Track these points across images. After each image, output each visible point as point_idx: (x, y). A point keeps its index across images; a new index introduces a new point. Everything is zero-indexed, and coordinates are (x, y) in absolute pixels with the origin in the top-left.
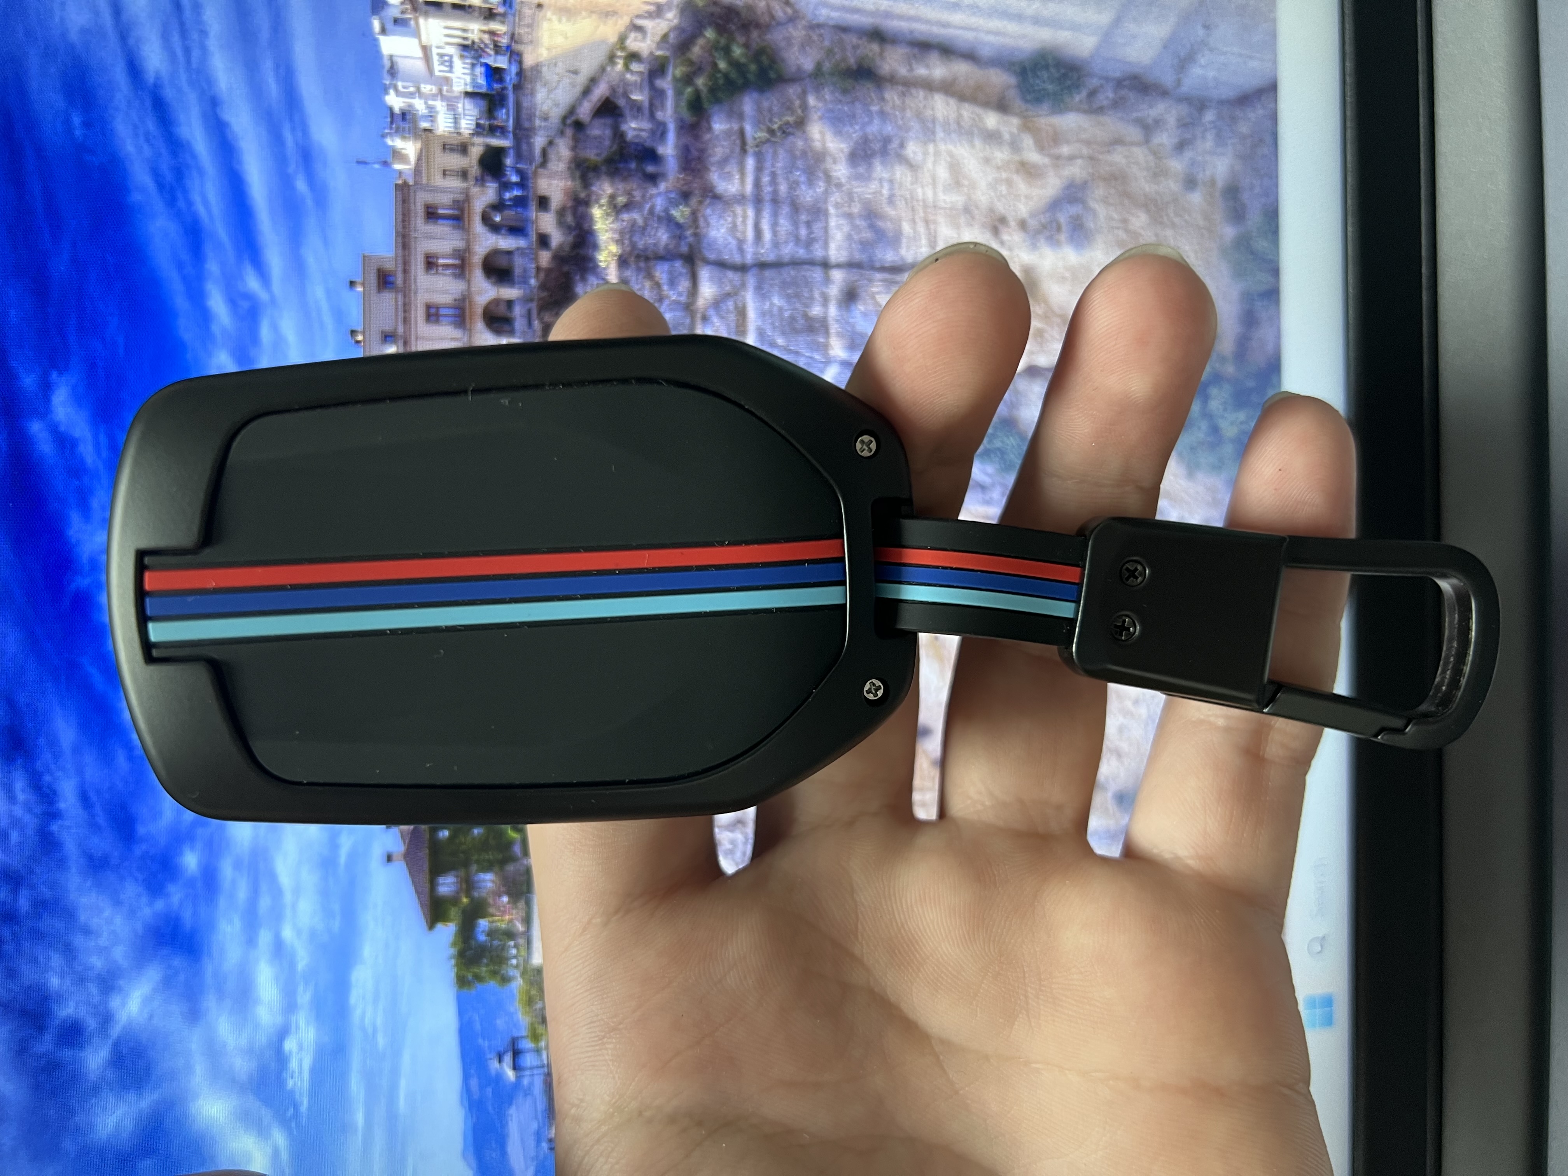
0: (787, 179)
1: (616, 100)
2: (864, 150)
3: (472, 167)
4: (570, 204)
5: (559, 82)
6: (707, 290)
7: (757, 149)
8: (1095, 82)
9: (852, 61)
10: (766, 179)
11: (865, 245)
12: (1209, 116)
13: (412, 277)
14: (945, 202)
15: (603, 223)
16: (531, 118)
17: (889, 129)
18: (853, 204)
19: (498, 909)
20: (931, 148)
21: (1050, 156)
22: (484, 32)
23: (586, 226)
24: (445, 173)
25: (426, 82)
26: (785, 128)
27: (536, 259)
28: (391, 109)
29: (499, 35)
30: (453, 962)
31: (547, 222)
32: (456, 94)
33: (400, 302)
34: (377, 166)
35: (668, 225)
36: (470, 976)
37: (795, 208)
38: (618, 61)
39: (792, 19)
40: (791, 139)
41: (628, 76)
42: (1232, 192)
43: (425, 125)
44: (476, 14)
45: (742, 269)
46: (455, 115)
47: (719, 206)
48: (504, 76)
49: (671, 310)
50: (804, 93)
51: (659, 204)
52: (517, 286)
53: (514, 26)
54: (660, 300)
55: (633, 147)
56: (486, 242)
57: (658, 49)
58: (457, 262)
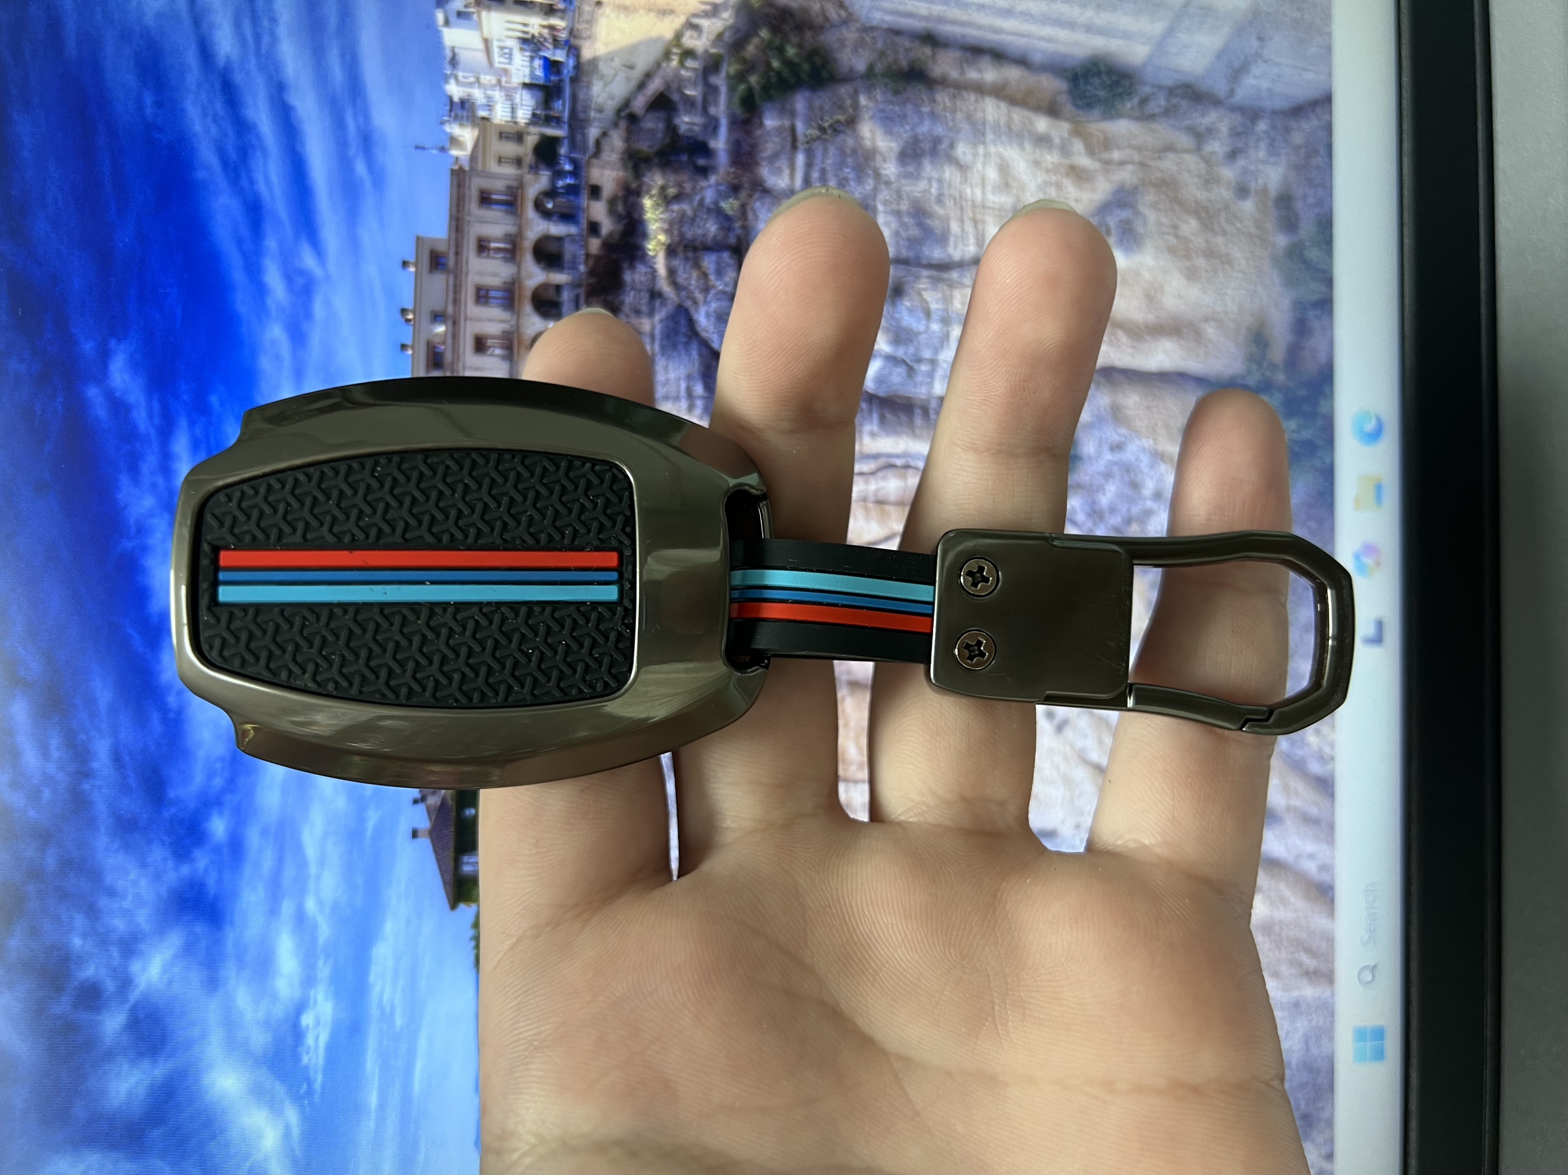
0: (837, 176)
1: (670, 95)
2: (915, 150)
3: (527, 155)
4: (621, 194)
5: (615, 76)
7: (806, 146)
8: (1146, 90)
9: (904, 64)
10: (815, 174)
11: (912, 242)
12: (1262, 126)
13: (464, 259)
14: (994, 202)
15: (654, 213)
16: (586, 108)
17: (939, 130)
18: (902, 202)
20: (981, 150)
21: (1100, 160)
22: (544, 27)
23: (636, 215)
24: (500, 160)
25: (485, 74)
26: (836, 126)
27: (586, 246)
28: (450, 98)
29: (558, 30)
31: (598, 211)
32: (514, 85)
33: (451, 282)
34: (434, 152)
35: (717, 217)
38: (674, 57)
39: (845, 22)
40: (842, 136)
41: (683, 72)
42: (1285, 201)
43: (482, 113)
44: (537, 9)
46: (512, 105)
47: (768, 200)
48: (562, 69)
49: (718, 299)
50: (856, 92)
51: (709, 196)
52: (566, 272)
53: (573, 22)
54: (706, 289)
55: (685, 140)
56: (537, 228)
57: (713, 47)
58: (509, 246)
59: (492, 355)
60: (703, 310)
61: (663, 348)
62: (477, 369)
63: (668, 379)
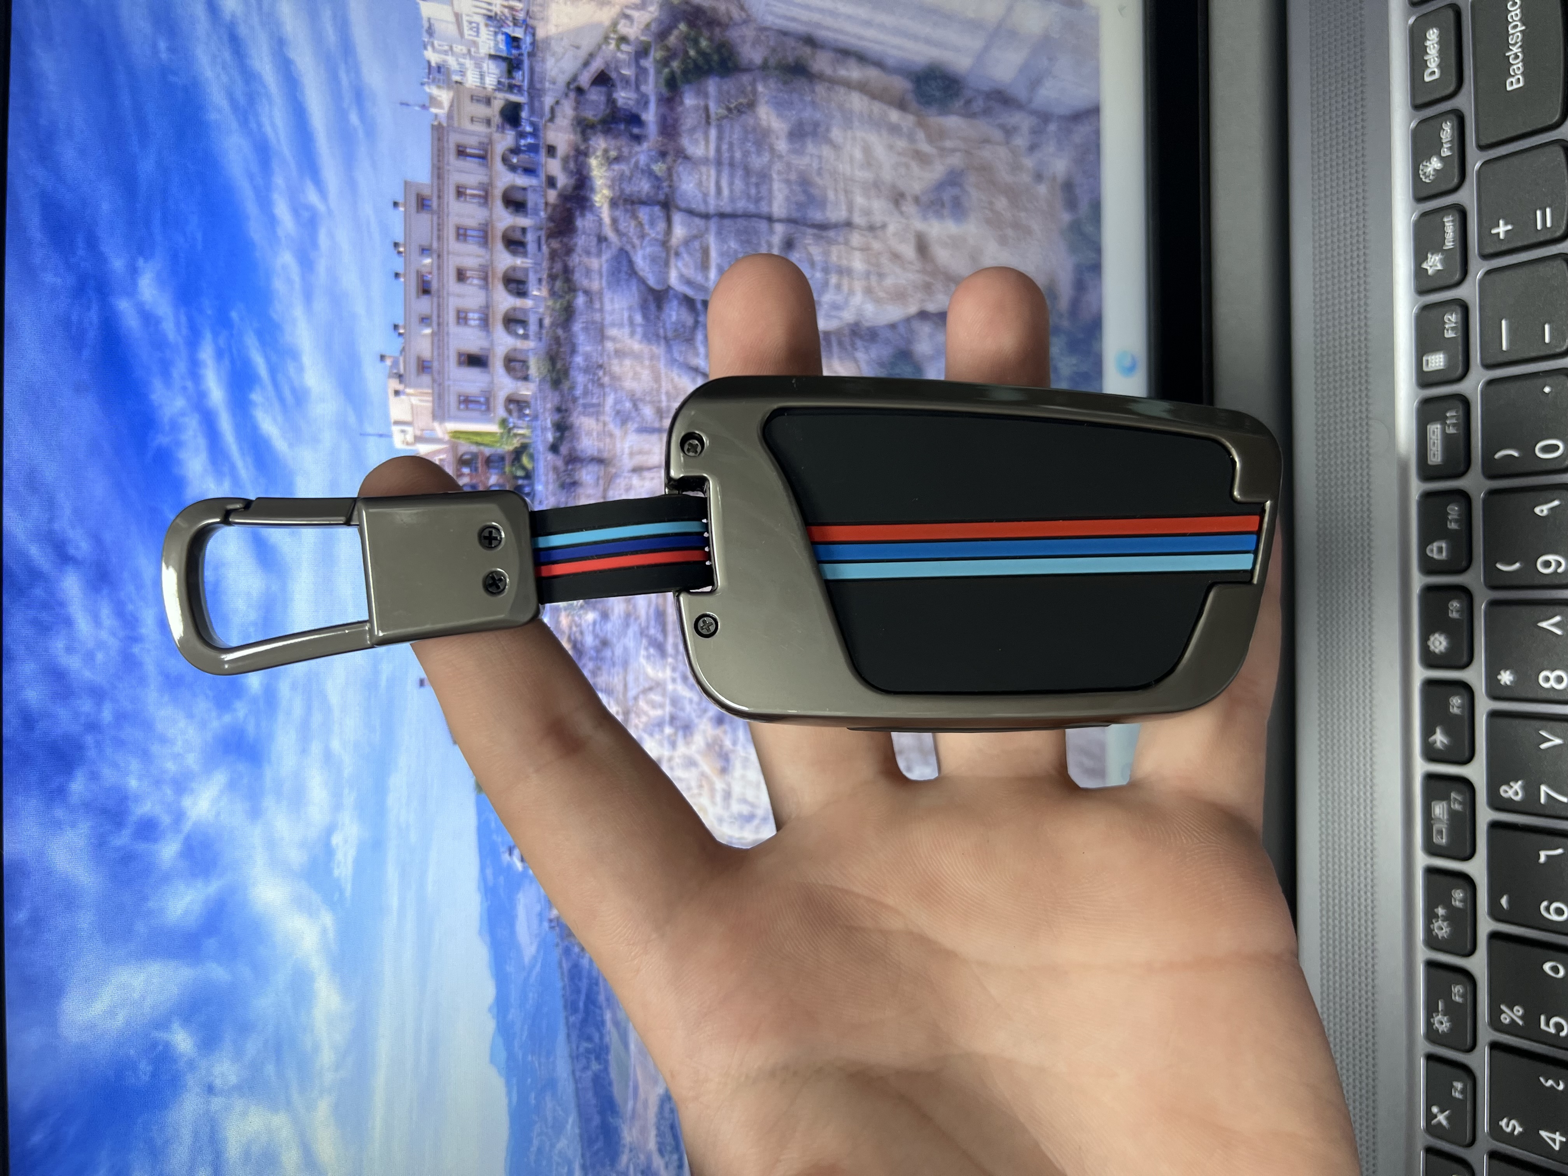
0: (741, 148)
1: (609, 73)
2: (800, 131)
3: (494, 117)
4: (572, 153)
5: (564, 54)
6: (679, 232)
7: (718, 123)
8: (970, 93)
9: (791, 59)
10: (725, 147)
11: (800, 206)
12: (1052, 127)
13: (446, 201)
14: (860, 177)
15: (599, 171)
16: (542, 81)
17: (818, 116)
18: (791, 173)
20: (849, 134)
21: (937, 147)
22: (505, 7)
23: (585, 172)
24: (472, 120)
25: (457, 44)
26: (740, 107)
27: (545, 196)
28: (429, 63)
29: (517, 11)
31: (554, 167)
32: (482, 55)
33: (435, 222)
34: (417, 108)
35: (649, 178)
37: (748, 171)
38: (611, 41)
39: (746, 22)
40: (744, 117)
41: (619, 55)
42: (1068, 187)
43: (456, 78)
45: (706, 216)
46: (481, 72)
47: (689, 165)
48: (521, 44)
49: (651, 245)
50: (755, 81)
51: (643, 159)
52: (529, 217)
53: (529, 5)
54: (642, 236)
55: (622, 112)
56: (505, 179)
57: (642, 35)
58: (482, 193)
59: (471, 284)
60: (640, 253)
61: (609, 284)
62: (459, 296)
63: (613, 310)
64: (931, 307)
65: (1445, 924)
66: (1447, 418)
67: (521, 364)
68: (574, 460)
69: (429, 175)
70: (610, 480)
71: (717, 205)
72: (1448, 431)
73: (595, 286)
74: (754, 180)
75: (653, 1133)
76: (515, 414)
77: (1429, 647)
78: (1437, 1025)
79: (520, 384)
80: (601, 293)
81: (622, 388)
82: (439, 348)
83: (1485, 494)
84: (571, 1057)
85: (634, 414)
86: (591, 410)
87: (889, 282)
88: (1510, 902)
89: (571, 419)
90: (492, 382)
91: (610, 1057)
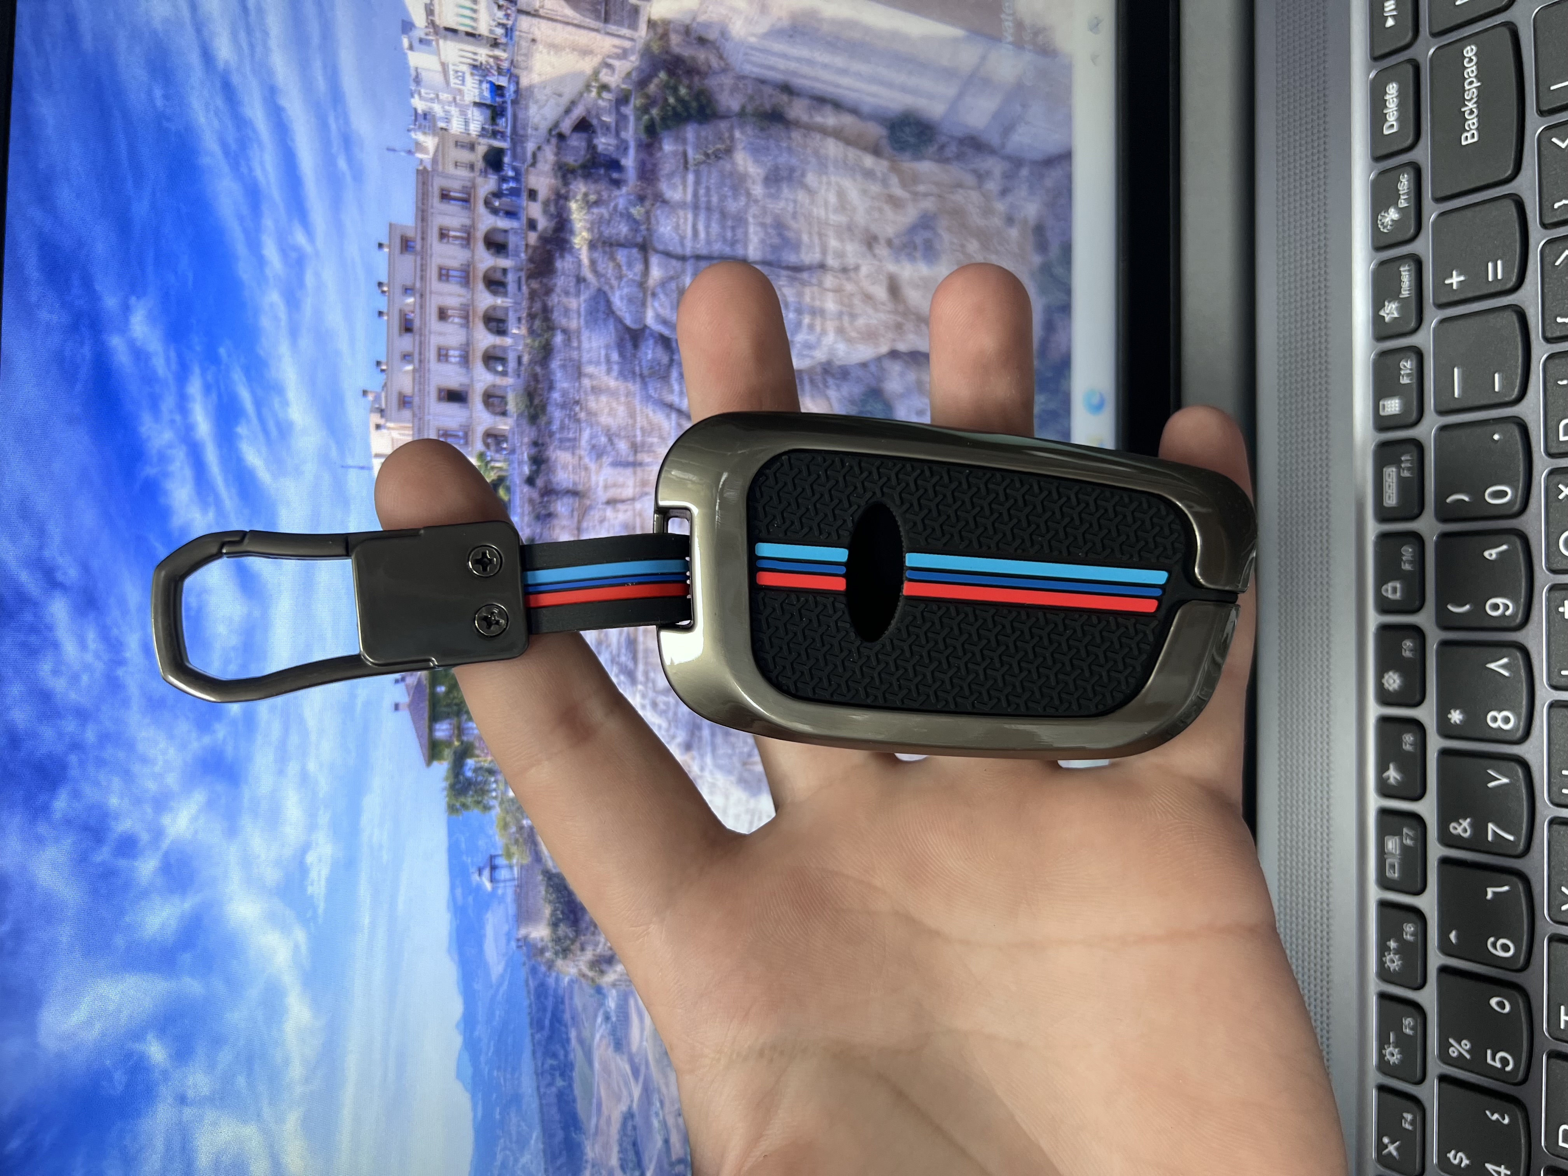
0: (718, 193)
1: (590, 120)
2: (776, 176)
3: (478, 162)
4: (553, 197)
5: (547, 101)
6: (656, 273)
7: (696, 168)
8: (943, 139)
9: (768, 107)
10: (702, 192)
11: (775, 248)
12: (1025, 172)
13: (429, 242)
14: (834, 220)
15: (578, 215)
16: (525, 127)
17: (794, 161)
18: (766, 217)
19: (483, 751)
20: (824, 179)
21: (910, 192)
22: (490, 56)
23: (565, 216)
24: (456, 165)
25: (443, 92)
26: (717, 153)
27: (526, 238)
28: (416, 110)
29: (501, 60)
30: (445, 793)
31: (535, 210)
32: (467, 103)
33: (419, 262)
34: (403, 154)
35: (627, 221)
36: (458, 805)
37: (724, 215)
38: (592, 89)
39: (725, 70)
40: (721, 162)
41: (600, 102)
42: (1039, 230)
43: (441, 124)
44: (484, 41)
45: (683, 258)
46: (466, 119)
47: (667, 209)
48: (505, 92)
49: (629, 286)
50: (732, 128)
51: (622, 203)
52: (510, 258)
53: (513, 54)
54: (620, 278)
55: (602, 158)
56: (487, 222)
57: (624, 83)
58: (464, 235)
59: (452, 323)
60: (618, 294)
61: (587, 322)
62: (440, 334)
63: (591, 348)
64: (902, 347)
65: (1397, 957)
66: (1402, 462)
67: (500, 399)
68: (549, 492)
69: (413, 219)
70: (584, 512)
71: (693, 248)
72: (1402, 475)
73: (573, 324)
74: (729, 223)
75: (615, 1149)
76: (493, 448)
77: (1383, 684)
78: (1388, 1057)
79: (498, 419)
80: (579, 332)
81: (598, 423)
82: (420, 384)
83: (1438, 537)
84: (537, 1074)
85: (609, 448)
86: (568, 444)
87: (861, 322)
88: (1458, 937)
89: (547, 453)
90: (471, 417)
91: (574, 1074)
